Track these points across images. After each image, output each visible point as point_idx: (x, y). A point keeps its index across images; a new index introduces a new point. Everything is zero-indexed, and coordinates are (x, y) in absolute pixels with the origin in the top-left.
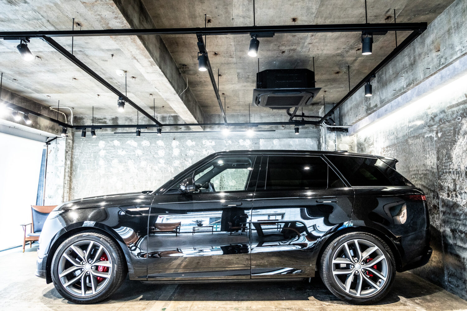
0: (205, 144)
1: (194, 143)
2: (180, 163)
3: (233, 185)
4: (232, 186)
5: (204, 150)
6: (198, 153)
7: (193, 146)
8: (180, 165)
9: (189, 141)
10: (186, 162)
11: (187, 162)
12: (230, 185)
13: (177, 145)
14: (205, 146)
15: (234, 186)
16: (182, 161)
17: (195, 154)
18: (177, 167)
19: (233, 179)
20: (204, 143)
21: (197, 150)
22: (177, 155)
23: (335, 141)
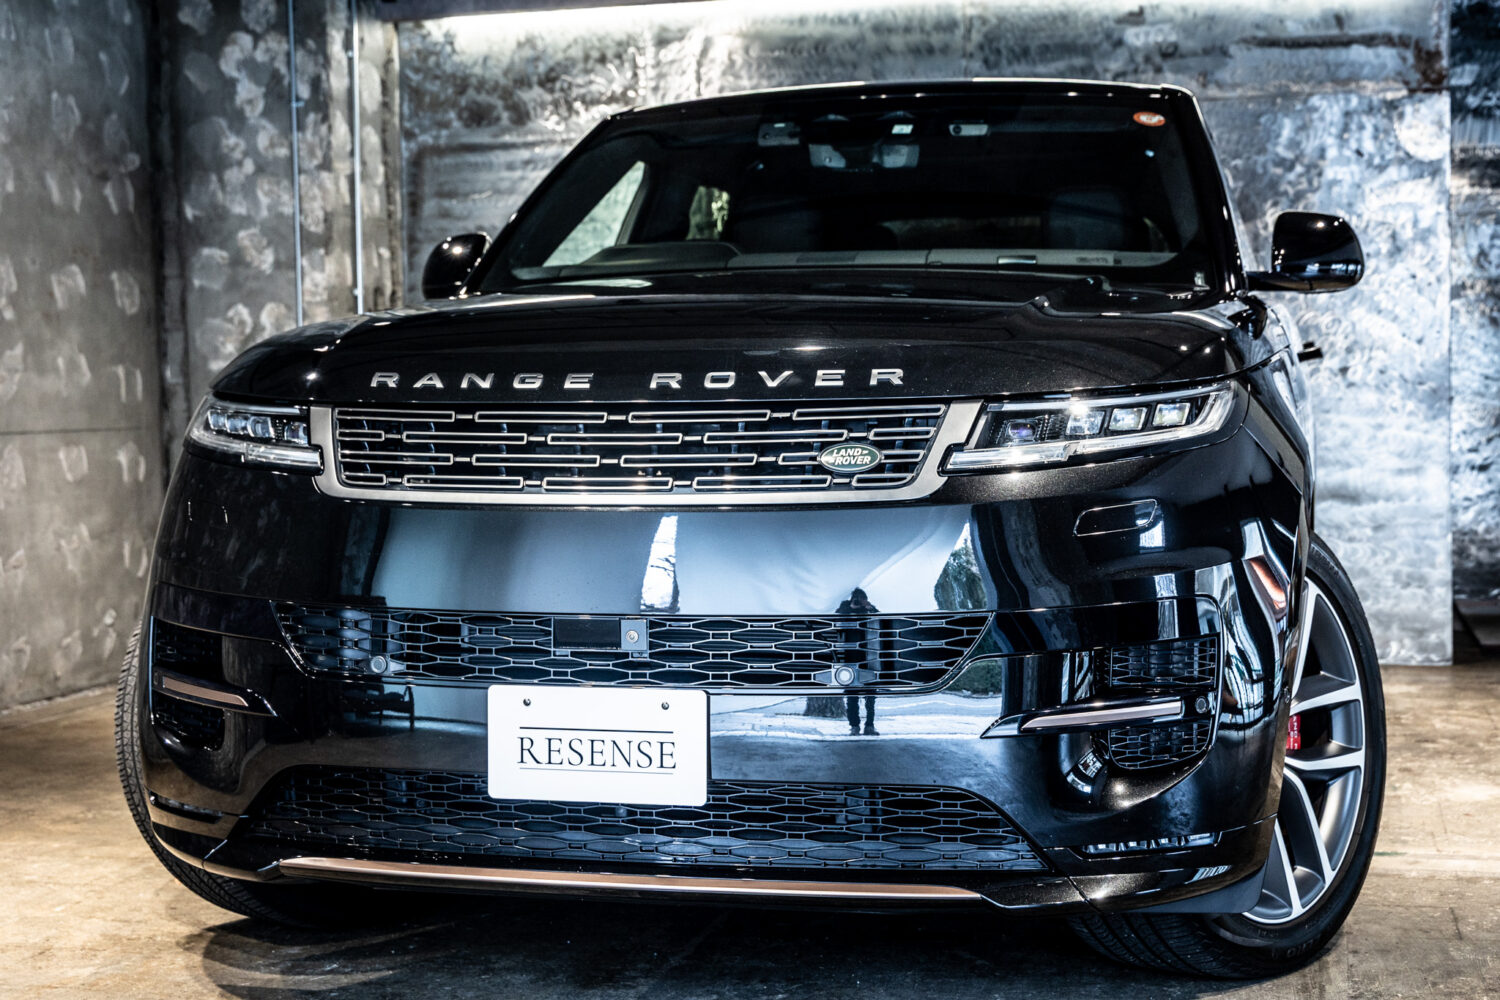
23: (348, 45)
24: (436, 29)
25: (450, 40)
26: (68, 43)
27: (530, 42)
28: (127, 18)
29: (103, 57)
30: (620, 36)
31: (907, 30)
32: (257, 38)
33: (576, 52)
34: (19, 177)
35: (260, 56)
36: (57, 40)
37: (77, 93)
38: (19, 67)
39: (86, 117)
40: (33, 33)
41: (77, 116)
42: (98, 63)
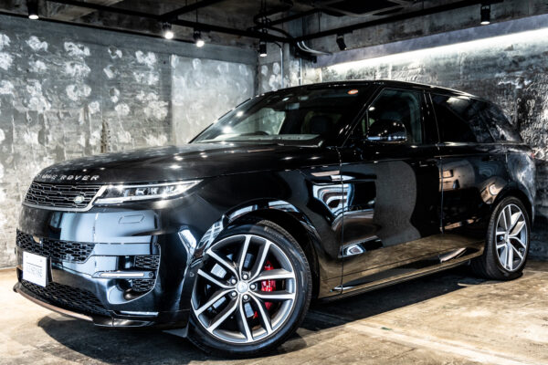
0: (70, 51)
1: (45, 45)
2: (16, 87)
3: (127, 142)
4: (124, 144)
5: (68, 64)
6: (55, 68)
7: (41, 52)
8: (13, 91)
9: (35, 38)
10: (28, 87)
11: (31, 87)
12: (121, 141)
13: (7, 43)
14: (70, 54)
15: (129, 144)
16: (18, 84)
17: (48, 70)
18: (9, 96)
19: (126, 130)
20: (67, 49)
21: (51, 63)
22: (6, 69)
23: (299, 75)
24: (330, 68)
25: (333, 72)
26: (225, 82)
27: (351, 71)
28: (247, 74)
29: (238, 84)
30: (371, 67)
31: (444, 59)
32: (276, 76)
33: (361, 73)
34: (206, 115)
35: (277, 81)
36: (221, 81)
37: (228, 94)
38: (207, 89)
39: (231, 99)
40: (213, 80)
41: (227, 99)
42: (236, 87)
